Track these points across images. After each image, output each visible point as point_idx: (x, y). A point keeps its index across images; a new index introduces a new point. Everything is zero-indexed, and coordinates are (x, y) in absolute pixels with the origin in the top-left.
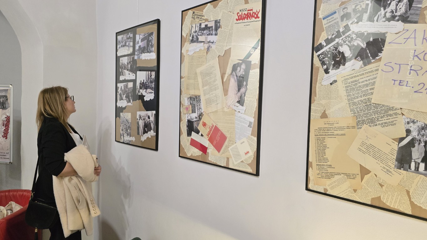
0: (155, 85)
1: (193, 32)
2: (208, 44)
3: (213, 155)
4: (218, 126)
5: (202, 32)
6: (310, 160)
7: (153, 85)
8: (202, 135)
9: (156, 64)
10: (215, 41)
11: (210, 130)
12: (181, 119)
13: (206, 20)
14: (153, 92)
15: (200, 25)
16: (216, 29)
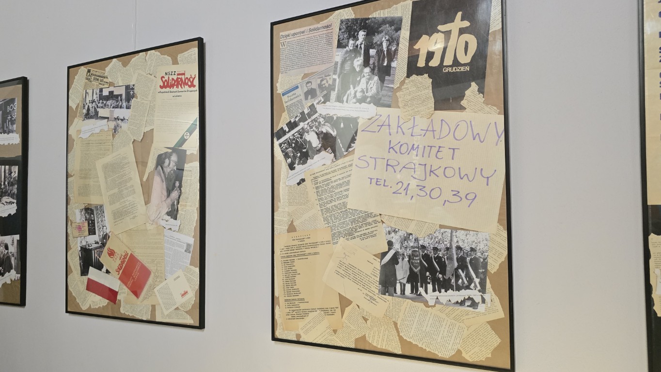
0: (18, 189)
1: (87, 101)
2: (115, 123)
3: (127, 302)
4: (136, 255)
5: (105, 102)
6: (276, 294)
7: (15, 190)
8: (108, 272)
9: (20, 154)
10: (126, 118)
11: (123, 262)
12: (68, 246)
13: (111, 84)
14: (15, 201)
15: (101, 90)
16: (128, 99)
